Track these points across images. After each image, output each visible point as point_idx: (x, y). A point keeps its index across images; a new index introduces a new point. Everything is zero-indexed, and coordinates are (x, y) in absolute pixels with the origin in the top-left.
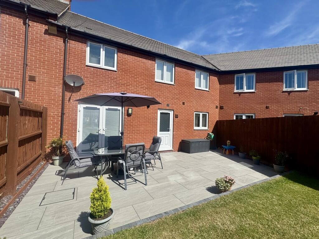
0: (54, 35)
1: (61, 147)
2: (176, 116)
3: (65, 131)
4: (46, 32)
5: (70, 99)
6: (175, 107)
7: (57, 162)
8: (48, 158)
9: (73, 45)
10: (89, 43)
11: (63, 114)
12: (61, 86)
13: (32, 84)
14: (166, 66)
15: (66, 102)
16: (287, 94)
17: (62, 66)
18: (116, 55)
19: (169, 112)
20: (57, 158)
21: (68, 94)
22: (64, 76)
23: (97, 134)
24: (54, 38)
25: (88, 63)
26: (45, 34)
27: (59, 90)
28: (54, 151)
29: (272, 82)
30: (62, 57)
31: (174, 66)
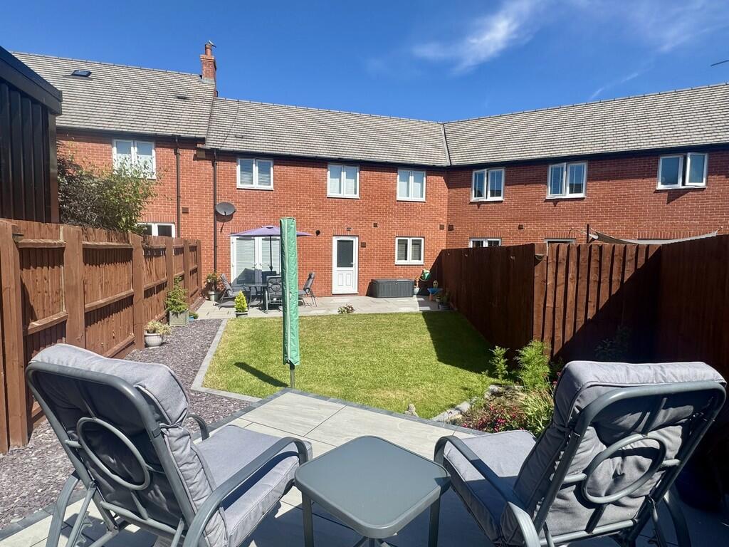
0: (202, 159)
1: (216, 283)
2: (363, 245)
3: (219, 265)
4: (196, 158)
5: (222, 229)
6: (360, 231)
7: (213, 298)
8: (205, 294)
9: (223, 166)
10: (239, 160)
11: (215, 247)
12: (212, 216)
13: (186, 216)
14: (345, 173)
15: (219, 234)
16: (551, 203)
17: (212, 193)
18: (272, 169)
19: (352, 239)
20: (213, 293)
21: (219, 224)
22: (215, 205)
23: (253, 269)
24: (203, 163)
25: (239, 185)
26: (194, 160)
27: (211, 219)
28: (209, 286)
29: (530, 184)
30: (212, 183)
31: (358, 170)
